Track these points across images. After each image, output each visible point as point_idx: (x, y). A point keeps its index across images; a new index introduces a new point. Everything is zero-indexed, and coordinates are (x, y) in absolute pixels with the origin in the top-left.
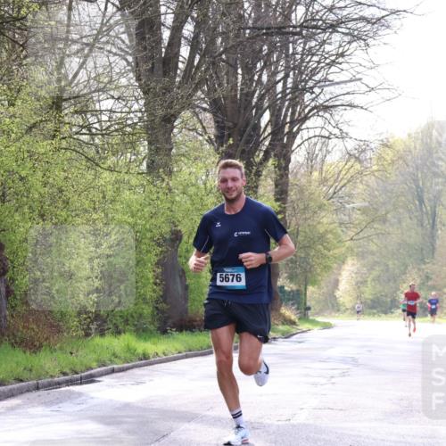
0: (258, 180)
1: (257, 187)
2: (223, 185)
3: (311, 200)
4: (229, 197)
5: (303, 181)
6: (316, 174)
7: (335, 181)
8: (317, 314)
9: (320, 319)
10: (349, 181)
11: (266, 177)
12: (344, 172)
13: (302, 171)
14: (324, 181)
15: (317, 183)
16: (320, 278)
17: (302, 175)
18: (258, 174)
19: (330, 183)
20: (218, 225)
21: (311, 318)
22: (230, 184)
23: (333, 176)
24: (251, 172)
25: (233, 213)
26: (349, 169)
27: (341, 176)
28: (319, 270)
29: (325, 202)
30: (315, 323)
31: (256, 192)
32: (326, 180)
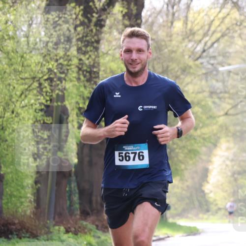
0: (99, 32)
1: (98, 42)
2: (127, 56)
3: (172, 60)
4: (131, 70)
5: (162, 34)
6: (178, 25)
7: (205, 35)
8: (180, 215)
9: (182, 222)
10: (223, 36)
11: (110, 28)
12: (216, 23)
13: (160, 20)
14: (189, 35)
15: (180, 38)
16: (183, 166)
17: (160, 26)
18: (100, 24)
19: (197, 38)
20: (117, 95)
21: (170, 220)
22: (135, 56)
23: (202, 27)
24: (90, 21)
25: (134, 85)
26: (224, 18)
27: (213, 28)
28: (181, 156)
29: (191, 63)
30: (175, 227)
31: (97, 49)
32: (192, 33)
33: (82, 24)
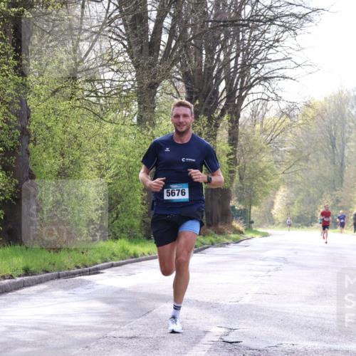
0: (216, 130)
1: (216, 135)
2: (176, 120)
3: (254, 144)
5: (249, 131)
6: (258, 126)
7: (272, 131)
8: (259, 226)
9: (260, 230)
10: (281, 132)
11: (222, 128)
12: (278, 125)
13: (248, 124)
14: (263, 131)
15: (259, 133)
16: (260, 200)
17: (248, 127)
18: (217, 126)
19: (268, 133)
20: (167, 150)
21: (254, 229)
22: (182, 119)
23: (271, 127)
24: (211, 124)
26: (282, 122)
27: (276, 128)
28: (260, 195)
29: (265, 146)
30: (257, 233)
31: (215, 139)
32: (266, 130)
33: (207, 126)
